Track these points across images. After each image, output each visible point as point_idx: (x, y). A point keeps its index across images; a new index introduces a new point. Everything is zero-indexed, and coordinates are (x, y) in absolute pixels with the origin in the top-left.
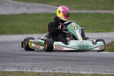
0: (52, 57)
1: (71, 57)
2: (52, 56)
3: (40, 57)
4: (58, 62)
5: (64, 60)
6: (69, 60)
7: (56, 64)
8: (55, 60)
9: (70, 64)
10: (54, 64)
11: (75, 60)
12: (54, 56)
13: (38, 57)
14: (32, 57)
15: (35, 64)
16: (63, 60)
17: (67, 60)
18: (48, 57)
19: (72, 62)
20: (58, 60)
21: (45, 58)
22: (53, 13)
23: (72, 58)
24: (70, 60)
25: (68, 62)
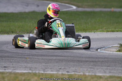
0: (65, 58)
1: (85, 58)
2: (65, 56)
3: (52, 58)
4: (72, 63)
5: (78, 61)
6: (83, 61)
7: (69, 65)
8: (69, 61)
9: (85, 65)
10: (68, 65)
11: (90, 62)
12: (67, 56)
13: (50, 58)
14: (44, 57)
15: (48, 65)
16: (76, 61)
17: (82, 61)
18: (61, 57)
19: (87, 63)
20: (72, 61)
21: (57, 59)
22: (64, 11)
23: (87, 59)
24: (85, 61)
25: (82, 63)
